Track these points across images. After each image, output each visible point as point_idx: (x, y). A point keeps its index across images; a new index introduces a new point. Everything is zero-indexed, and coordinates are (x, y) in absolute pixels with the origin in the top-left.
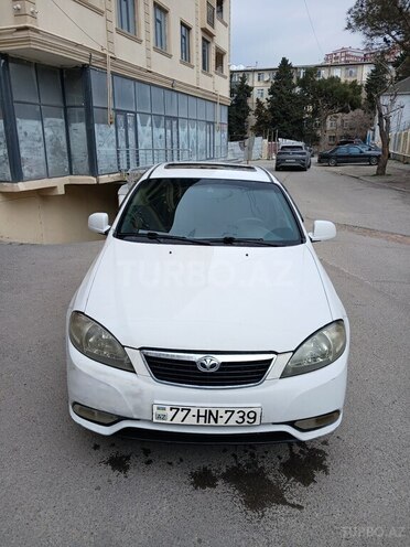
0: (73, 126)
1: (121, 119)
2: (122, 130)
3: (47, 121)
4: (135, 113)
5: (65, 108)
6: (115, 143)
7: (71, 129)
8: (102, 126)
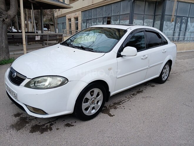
0: (156, 22)
1: (179, 20)
2: (178, 24)
3: (145, 20)
4: (188, 17)
5: (155, 16)
6: (173, 30)
7: (155, 23)
8: (168, 22)
